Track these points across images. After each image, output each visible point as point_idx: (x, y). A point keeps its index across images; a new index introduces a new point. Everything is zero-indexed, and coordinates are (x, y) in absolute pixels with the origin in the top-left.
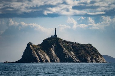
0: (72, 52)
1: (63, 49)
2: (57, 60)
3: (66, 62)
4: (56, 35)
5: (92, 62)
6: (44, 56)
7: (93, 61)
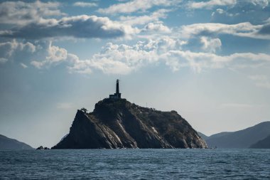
0: (153, 128)
1: (138, 122)
2: (133, 144)
3: (150, 148)
4: (118, 94)
5: (191, 147)
6: (113, 135)
7: (192, 145)
